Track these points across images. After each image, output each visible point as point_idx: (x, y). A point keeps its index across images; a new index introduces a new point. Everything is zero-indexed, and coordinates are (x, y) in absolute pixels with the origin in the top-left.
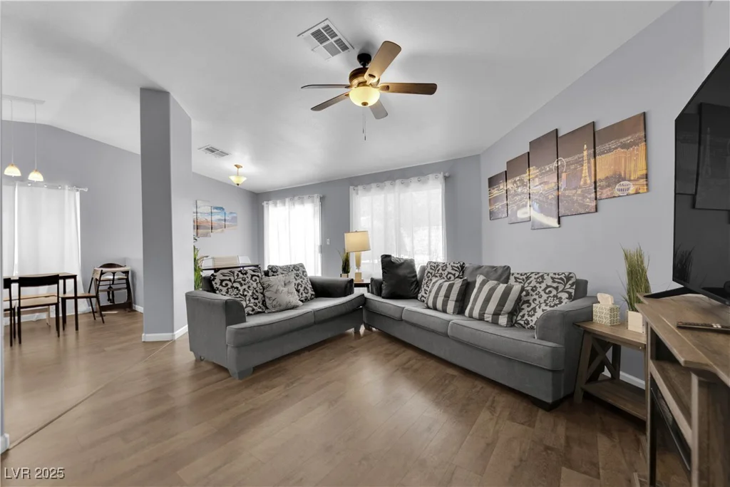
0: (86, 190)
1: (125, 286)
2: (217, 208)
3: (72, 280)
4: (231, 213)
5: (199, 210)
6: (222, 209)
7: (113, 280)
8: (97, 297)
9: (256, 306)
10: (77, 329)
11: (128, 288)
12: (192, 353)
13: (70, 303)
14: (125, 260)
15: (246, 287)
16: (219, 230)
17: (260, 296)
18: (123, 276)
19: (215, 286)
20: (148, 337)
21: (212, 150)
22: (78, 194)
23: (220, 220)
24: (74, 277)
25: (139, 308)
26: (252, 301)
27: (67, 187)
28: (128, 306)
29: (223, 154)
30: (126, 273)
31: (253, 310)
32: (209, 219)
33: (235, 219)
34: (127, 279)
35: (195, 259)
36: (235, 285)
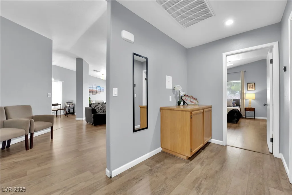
0: (63, 82)
1: (72, 108)
2: (98, 86)
3: (60, 105)
4: (102, 88)
5: (93, 87)
6: (99, 86)
7: (70, 106)
8: (66, 110)
9: (101, 111)
10: (61, 117)
11: (73, 108)
12: (86, 121)
13: (60, 111)
14: (73, 101)
15: (99, 107)
16: (99, 93)
17: (102, 109)
18: (72, 105)
19: (92, 106)
20: (77, 119)
21: (95, 71)
22: (61, 83)
23: (99, 90)
24: (61, 104)
25: (76, 114)
26: (100, 110)
27: (59, 81)
28: (73, 113)
29: (98, 71)
30: (73, 104)
31: (100, 112)
32: (96, 89)
33: (103, 90)
34: (73, 106)
35: (89, 101)
36: (96, 106)
